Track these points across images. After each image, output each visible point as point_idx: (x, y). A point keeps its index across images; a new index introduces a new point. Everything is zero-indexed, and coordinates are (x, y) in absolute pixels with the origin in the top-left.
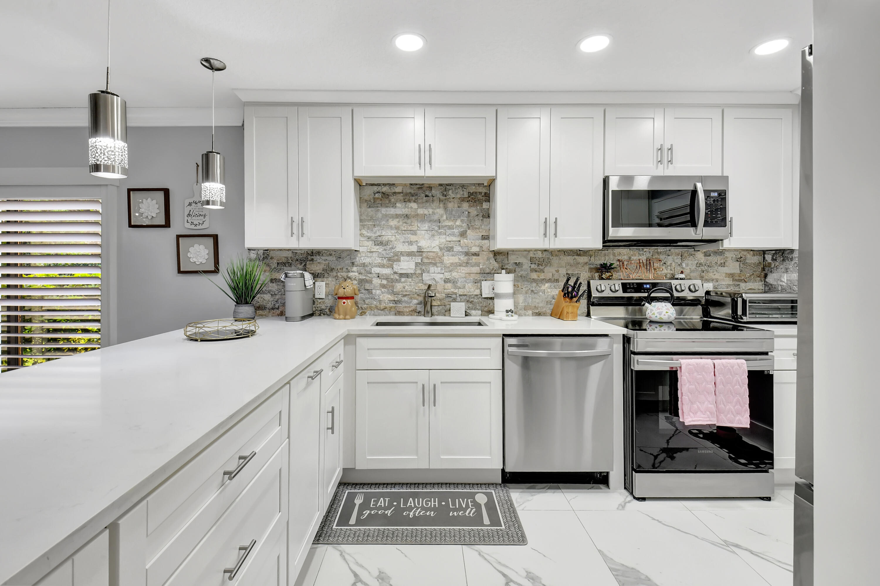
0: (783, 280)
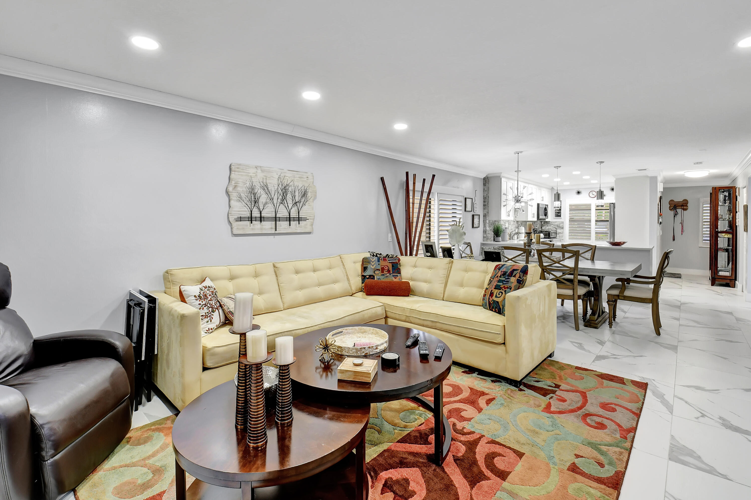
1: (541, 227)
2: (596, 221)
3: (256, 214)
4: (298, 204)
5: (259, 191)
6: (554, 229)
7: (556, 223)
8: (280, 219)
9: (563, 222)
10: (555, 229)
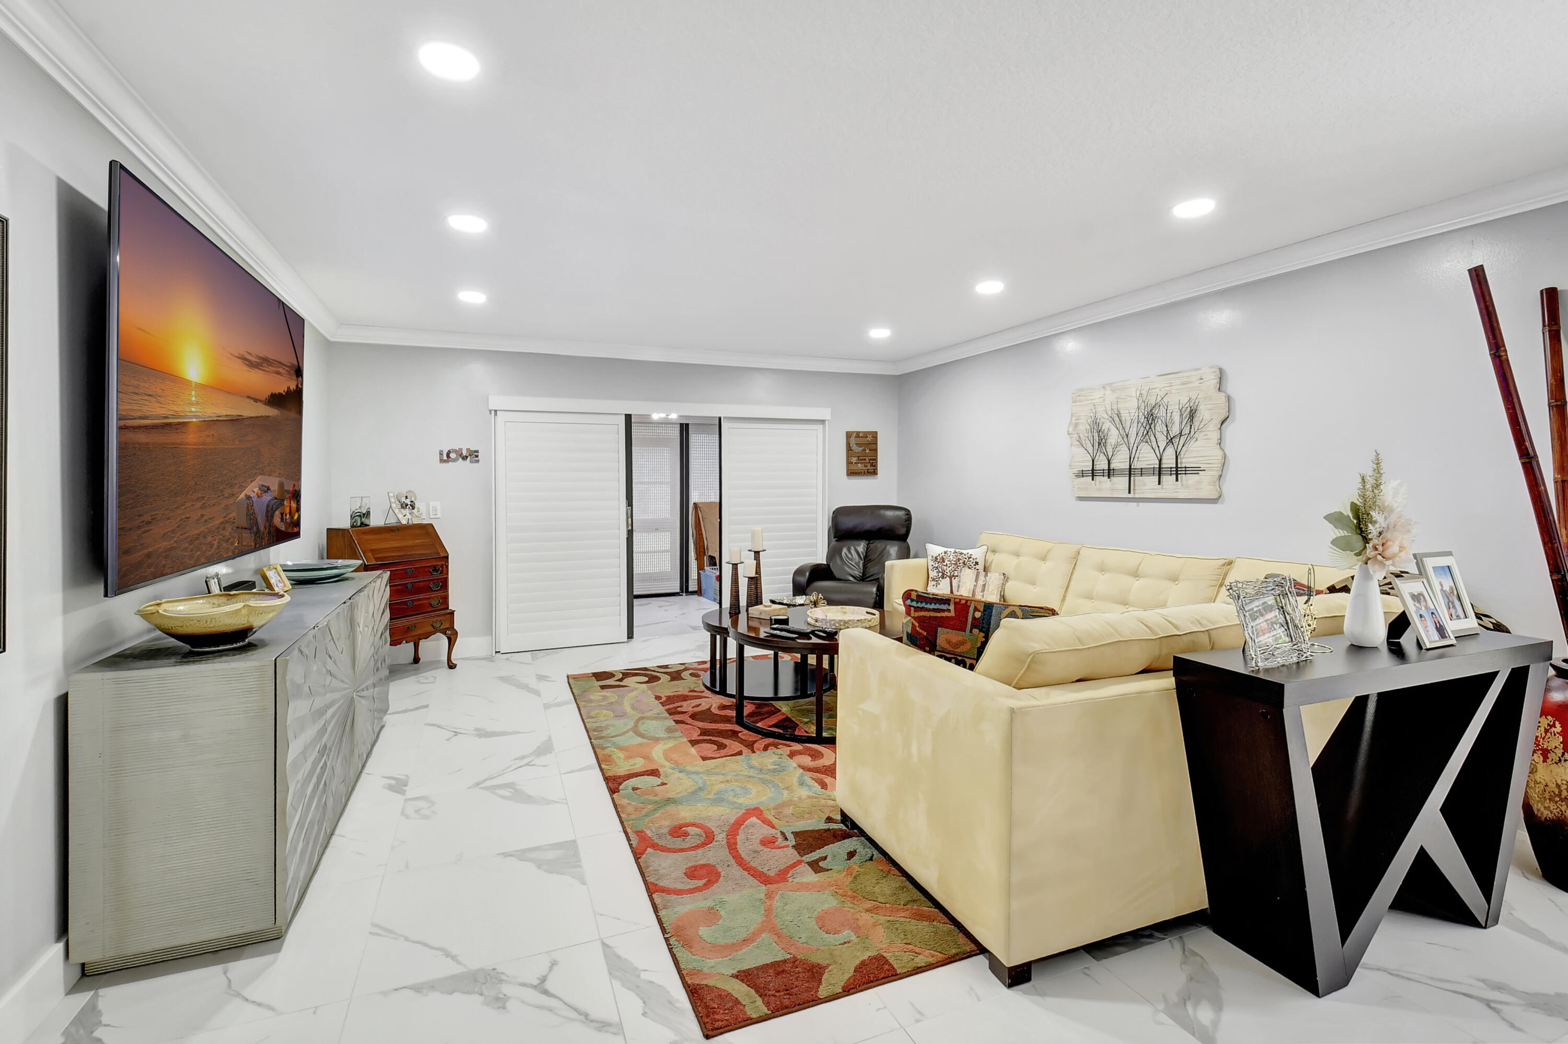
3: (1102, 464)
4: (1176, 441)
5: (1107, 425)
8: (1142, 472)
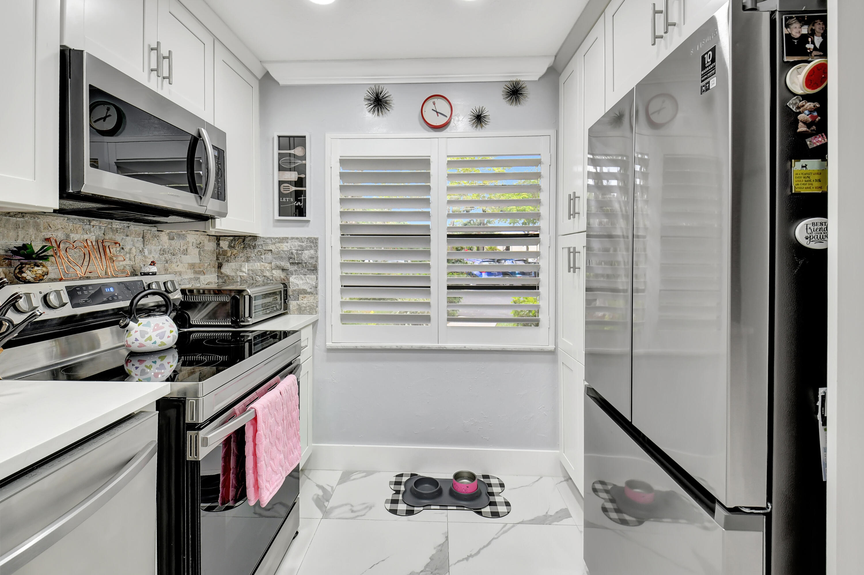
0: (244, 270)
1: (220, 266)
2: (449, 236)
6: (278, 274)
7: (285, 247)
9: (313, 242)
10: (282, 275)
